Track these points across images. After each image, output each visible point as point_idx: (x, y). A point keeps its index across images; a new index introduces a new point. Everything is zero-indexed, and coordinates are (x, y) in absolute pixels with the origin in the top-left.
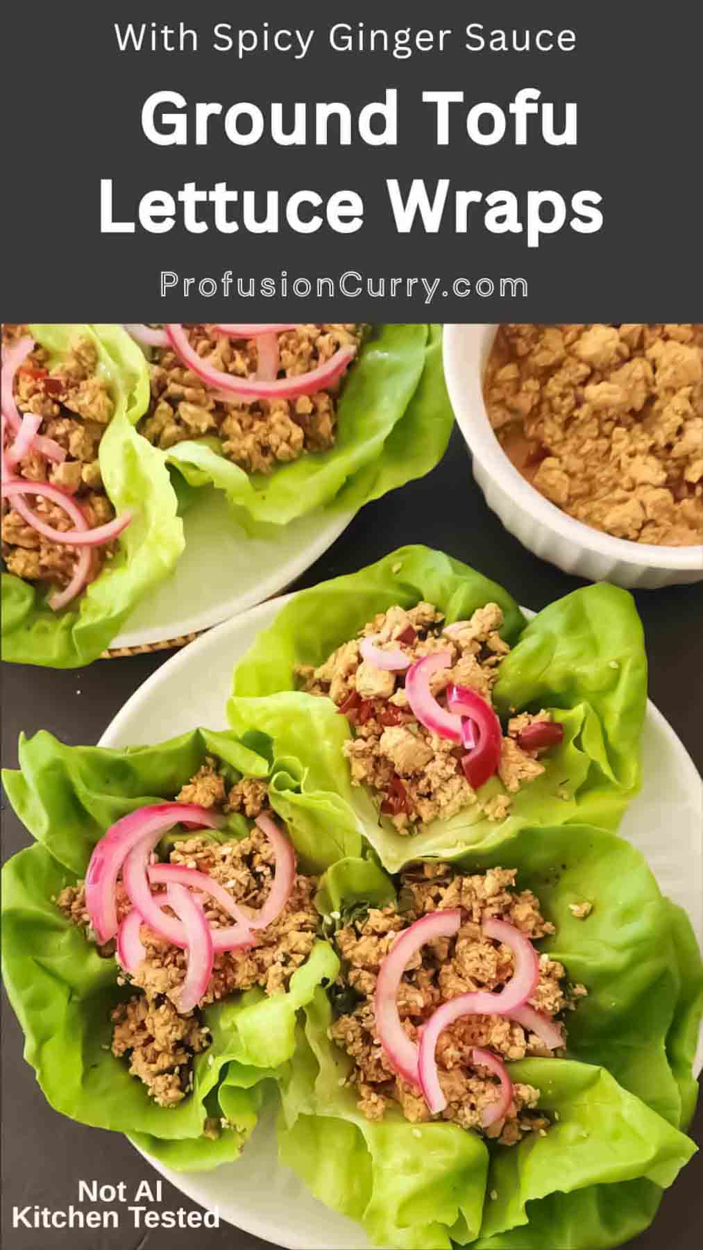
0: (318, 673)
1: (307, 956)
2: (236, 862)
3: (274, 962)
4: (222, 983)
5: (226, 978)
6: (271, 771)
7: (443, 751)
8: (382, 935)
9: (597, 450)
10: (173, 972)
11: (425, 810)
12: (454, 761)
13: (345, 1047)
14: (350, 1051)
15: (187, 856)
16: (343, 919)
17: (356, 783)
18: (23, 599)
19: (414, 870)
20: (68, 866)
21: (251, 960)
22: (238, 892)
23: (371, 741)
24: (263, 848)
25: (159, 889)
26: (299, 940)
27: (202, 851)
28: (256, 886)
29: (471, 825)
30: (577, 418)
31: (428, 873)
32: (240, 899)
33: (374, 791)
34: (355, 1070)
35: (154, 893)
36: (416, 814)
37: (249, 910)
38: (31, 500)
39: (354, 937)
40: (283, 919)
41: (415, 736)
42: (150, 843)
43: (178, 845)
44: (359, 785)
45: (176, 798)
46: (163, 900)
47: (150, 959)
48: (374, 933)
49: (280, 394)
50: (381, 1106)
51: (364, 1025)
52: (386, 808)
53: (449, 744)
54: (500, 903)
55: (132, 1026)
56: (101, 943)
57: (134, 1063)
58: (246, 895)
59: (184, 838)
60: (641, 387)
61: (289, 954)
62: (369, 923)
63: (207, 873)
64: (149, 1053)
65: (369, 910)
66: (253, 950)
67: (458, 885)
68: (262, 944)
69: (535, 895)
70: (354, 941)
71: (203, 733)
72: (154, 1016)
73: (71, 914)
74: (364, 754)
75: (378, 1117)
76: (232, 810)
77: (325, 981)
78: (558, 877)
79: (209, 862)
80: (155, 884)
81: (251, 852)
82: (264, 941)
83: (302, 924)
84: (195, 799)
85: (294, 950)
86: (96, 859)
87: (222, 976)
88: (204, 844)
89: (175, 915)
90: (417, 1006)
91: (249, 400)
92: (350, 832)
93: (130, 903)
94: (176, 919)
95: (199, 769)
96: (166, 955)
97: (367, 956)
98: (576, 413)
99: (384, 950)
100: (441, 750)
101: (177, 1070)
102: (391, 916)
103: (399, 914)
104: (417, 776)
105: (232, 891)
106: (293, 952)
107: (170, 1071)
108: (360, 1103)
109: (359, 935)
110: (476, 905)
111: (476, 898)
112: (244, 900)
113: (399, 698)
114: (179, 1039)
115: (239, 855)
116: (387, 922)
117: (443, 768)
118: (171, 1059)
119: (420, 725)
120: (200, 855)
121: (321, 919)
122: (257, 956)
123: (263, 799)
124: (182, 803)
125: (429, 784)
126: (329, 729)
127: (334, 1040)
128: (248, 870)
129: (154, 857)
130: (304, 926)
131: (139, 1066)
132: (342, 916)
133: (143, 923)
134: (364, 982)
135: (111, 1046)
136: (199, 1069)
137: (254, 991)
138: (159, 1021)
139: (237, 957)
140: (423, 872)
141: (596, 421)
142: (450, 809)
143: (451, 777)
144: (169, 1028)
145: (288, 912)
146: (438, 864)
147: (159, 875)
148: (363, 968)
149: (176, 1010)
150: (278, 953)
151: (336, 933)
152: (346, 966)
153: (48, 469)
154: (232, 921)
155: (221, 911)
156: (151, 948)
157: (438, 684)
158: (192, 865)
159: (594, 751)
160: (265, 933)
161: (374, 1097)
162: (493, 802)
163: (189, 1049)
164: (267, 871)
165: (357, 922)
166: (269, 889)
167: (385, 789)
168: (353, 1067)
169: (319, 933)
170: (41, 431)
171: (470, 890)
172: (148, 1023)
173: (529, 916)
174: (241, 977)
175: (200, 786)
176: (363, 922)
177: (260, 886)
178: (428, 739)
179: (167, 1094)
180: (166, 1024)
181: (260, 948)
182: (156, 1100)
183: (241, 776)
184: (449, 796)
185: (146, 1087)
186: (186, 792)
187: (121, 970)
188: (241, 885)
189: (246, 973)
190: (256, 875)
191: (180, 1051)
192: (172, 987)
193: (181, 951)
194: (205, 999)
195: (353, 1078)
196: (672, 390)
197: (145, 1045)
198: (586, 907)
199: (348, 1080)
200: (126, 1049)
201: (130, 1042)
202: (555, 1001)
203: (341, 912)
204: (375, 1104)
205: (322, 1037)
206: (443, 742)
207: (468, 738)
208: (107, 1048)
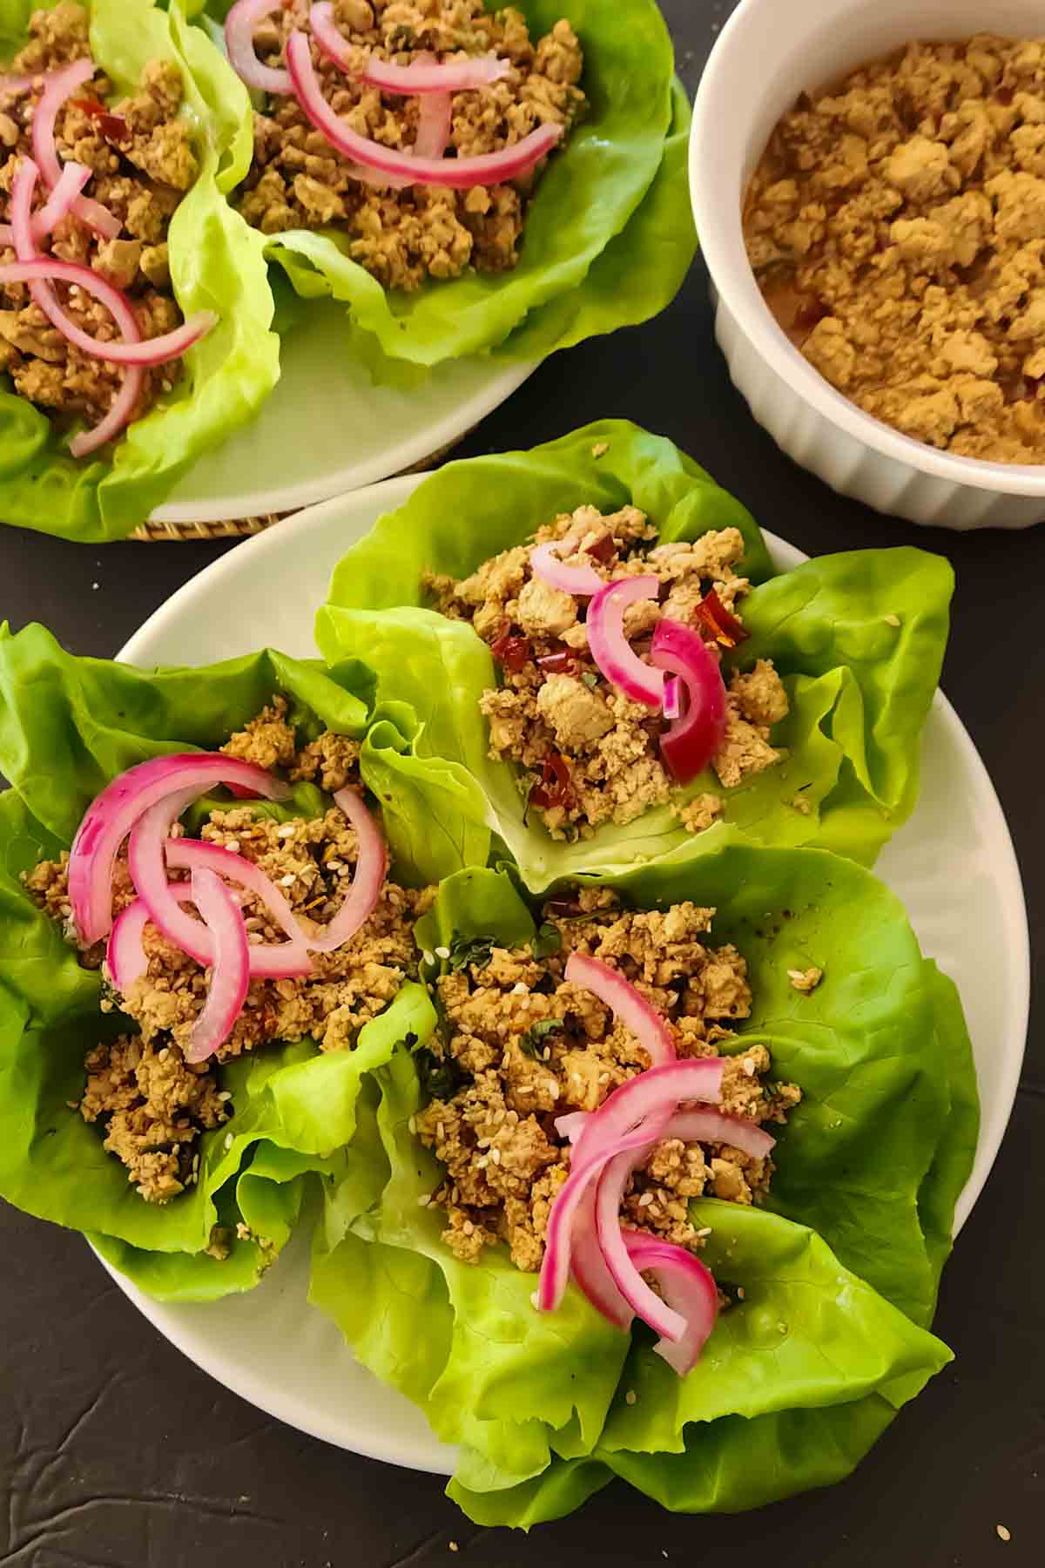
0: (460, 590)
1: (389, 1002)
2: (299, 851)
3: (338, 1005)
4: (256, 1027)
5: (263, 1020)
6: (370, 721)
7: (631, 721)
8: (507, 988)
9: (899, 317)
10: (186, 998)
11: (594, 805)
12: (644, 735)
13: (434, 1148)
14: (440, 1154)
15: (228, 833)
16: (452, 960)
17: (494, 755)
18: (32, 432)
19: (565, 894)
20: (49, 826)
21: (305, 998)
22: (296, 895)
23: (524, 695)
24: (342, 837)
25: (179, 877)
26: (379, 977)
27: (250, 829)
28: (324, 890)
29: (659, 835)
30: (875, 267)
31: (584, 904)
32: (299, 906)
33: (521, 770)
34: (446, 1185)
35: (170, 881)
36: (580, 810)
37: (310, 925)
38: (61, 290)
39: (465, 988)
40: (359, 944)
41: (592, 692)
42: (174, 807)
43: (216, 815)
44: (499, 758)
45: (221, 749)
46: (182, 892)
47: (152, 976)
48: (497, 984)
49: (446, 179)
50: (478, 1239)
51: (465, 1117)
52: (537, 798)
53: (639, 711)
54: (686, 955)
55: (115, 1078)
56: (84, 947)
57: (113, 1133)
58: (307, 901)
59: (227, 806)
60: (973, 232)
61: (363, 996)
62: (489, 968)
63: (255, 861)
64: (137, 1119)
65: (492, 950)
66: (309, 984)
67: (627, 924)
68: (323, 977)
69: (741, 953)
70: (465, 994)
71: (272, 656)
72: (149, 1063)
73: (45, 902)
74: (511, 713)
75: (472, 1256)
76: (302, 778)
77: (411, 1039)
78: (776, 930)
79: (258, 847)
80: (175, 869)
81: (322, 840)
82: (327, 972)
83: (386, 955)
84: (249, 754)
85: (372, 990)
86: (91, 820)
87: (259, 1016)
88: (254, 820)
89: (199, 918)
90: (548, 1097)
91: (399, 183)
92: (477, 825)
93: (134, 892)
94: (200, 922)
95: (260, 711)
96: (177, 975)
97: (481, 1018)
98: (874, 260)
99: (507, 1011)
100: (627, 717)
101: (176, 1148)
102: (526, 962)
103: (538, 961)
104: (588, 754)
105: (287, 891)
106: (369, 994)
107: (166, 1148)
108: (444, 1234)
109: (473, 987)
110: (650, 956)
111: (651, 945)
112: (303, 908)
113: (575, 636)
114: (183, 1101)
115: (304, 841)
116: (518, 969)
117: (627, 745)
118: (169, 1133)
119: (601, 678)
120: (247, 835)
121: (418, 955)
122: (313, 995)
124: (230, 755)
125: (603, 768)
126: (464, 667)
127: (419, 1135)
128: (316, 865)
129: (177, 829)
130: (389, 959)
131: (120, 1138)
132: (451, 954)
133: (149, 922)
134: (473, 1054)
135: (80, 1103)
136: (210, 1153)
137: (305, 1044)
138: (156, 1072)
139: (284, 990)
140: (577, 900)
141: (902, 274)
142: (630, 808)
143: (638, 759)
144: (170, 1083)
145: (367, 935)
146: (602, 888)
147: (183, 855)
148: (474, 1034)
149: (183, 1058)
150: (346, 995)
151: (440, 979)
152: (449, 1028)
153: (91, 248)
154: (283, 937)
155: (268, 920)
156: (157, 960)
157: (634, 621)
158: (233, 845)
160: (329, 960)
161: (468, 1227)
162: (694, 803)
163: (197, 1122)
164: (344, 871)
165: (473, 965)
166: (344, 898)
167: (538, 769)
168: (443, 1179)
169: (412, 972)
170: (88, 190)
171: (644, 932)
172: (140, 1076)
173: (727, 982)
174: (288, 1021)
175: (257, 736)
176: (482, 966)
177: (331, 892)
178: (610, 699)
179: (157, 1182)
180: (166, 1077)
181: (320, 982)
182: (139, 1189)
183: (322, 728)
184: (631, 787)
185: (125, 1170)
186: (237, 743)
187: (108, 987)
188: (302, 884)
189: (293, 1018)
190: (327, 874)
191: (183, 1124)
192: (182, 1021)
193: (201, 971)
194: (228, 1048)
195: (441, 1196)
196: (1019, 243)
197: (130, 1109)
198: (813, 974)
199: (433, 1198)
200: (103, 1112)
201: (109, 1101)
202: (750, 1101)
203: (452, 948)
204: (469, 1236)
205: (400, 1133)
206: (633, 706)
207: (670, 704)
208: (74, 1106)
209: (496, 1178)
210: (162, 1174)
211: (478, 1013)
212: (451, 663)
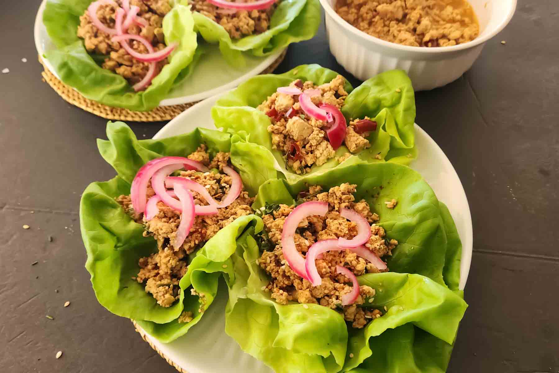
4: (199, 235)
9: (383, 31)
10: (173, 225)
11: (309, 159)
12: (322, 132)
13: (266, 267)
14: (268, 269)
17: (275, 147)
18: (122, 82)
21: (216, 225)
22: (211, 192)
23: (282, 128)
27: (194, 176)
28: (221, 192)
30: (374, 22)
31: (311, 191)
32: (212, 195)
33: (283, 153)
34: (271, 283)
36: (305, 161)
37: (216, 201)
38: (131, 42)
40: (234, 207)
41: (304, 120)
42: (168, 173)
43: (182, 174)
45: (187, 157)
47: (161, 218)
48: (283, 215)
49: (245, 8)
50: (285, 296)
51: (276, 253)
53: (320, 122)
54: (349, 199)
55: (150, 267)
56: (136, 216)
57: (148, 285)
58: (215, 195)
62: (280, 210)
63: (196, 182)
64: (157, 278)
65: (280, 205)
67: (327, 193)
68: (222, 218)
70: (272, 220)
71: (199, 129)
73: (123, 205)
74: (278, 133)
76: (212, 168)
78: (378, 194)
81: (219, 178)
82: (224, 217)
83: (244, 208)
84: (194, 159)
87: (200, 231)
89: (179, 200)
90: (305, 245)
91: (231, 12)
92: (272, 169)
95: (197, 148)
96: (170, 218)
98: (373, 20)
100: (317, 126)
102: (292, 208)
104: (305, 142)
105: (208, 190)
107: (168, 285)
108: (273, 294)
109: (275, 218)
110: (336, 202)
111: (336, 197)
113: (296, 106)
115: (213, 178)
116: (290, 209)
117: (318, 135)
118: (169, 281)
121: (255, 212)
122: (219, 223)
123: (228, 159)
125: (311, 146)
126: (261, 119)
127: (260, 264)
128: (218, 184)
129: (169, 177)
132: (266, 209)
133: (159, 201)
134: (277, 235)
135: (137, 277)
138: (163, 256)
139: (209, 221)
140: (308, 191)
141: (382, 21)
142: (322, 159)
143: (322, 141)
144: (168, 258)
145: (237, 204)
146: (317, 185)
147: (171, 183)
149: (173, 249)
151: (263, 216)
153: (140, 31)
154: (207, 204)
155: (202, 201)
156: (162, 212)
157: (314, 99)
159: (392, 132)
160: (224, 212)
161: (281, 292)
163: (180, 278)
164: (227, 186)
165: (274, 211)
166: (228, 194)
170: (139, 15)
171: (333, 194)
173: (364, 208)
174: (210, 231)
176: (277, 211)
177: (223, 192)
178: (310, 122)
179: (164, 297)
181: (221, 220)
184: (321, 151)
187: (145, 226)
188: (213, 188)
189: (213, 229)
190: (222, 188)
191: (175, 280)
192: (172, 232)
195: (270, 287)
197: (155, 276)
198: (394, 201)
199: (267, 287)
200: (145, 278)
201: (147, 275)
202: (381, 245)
203: (266, 207)
204: (282, 294)
205: (254, 265)
206: (317, 122)
207: (329, 117)
208: (134, 278)
209: (289, 271)
210: (166, 293)
211: (277, 224)
212: (256, 119)
